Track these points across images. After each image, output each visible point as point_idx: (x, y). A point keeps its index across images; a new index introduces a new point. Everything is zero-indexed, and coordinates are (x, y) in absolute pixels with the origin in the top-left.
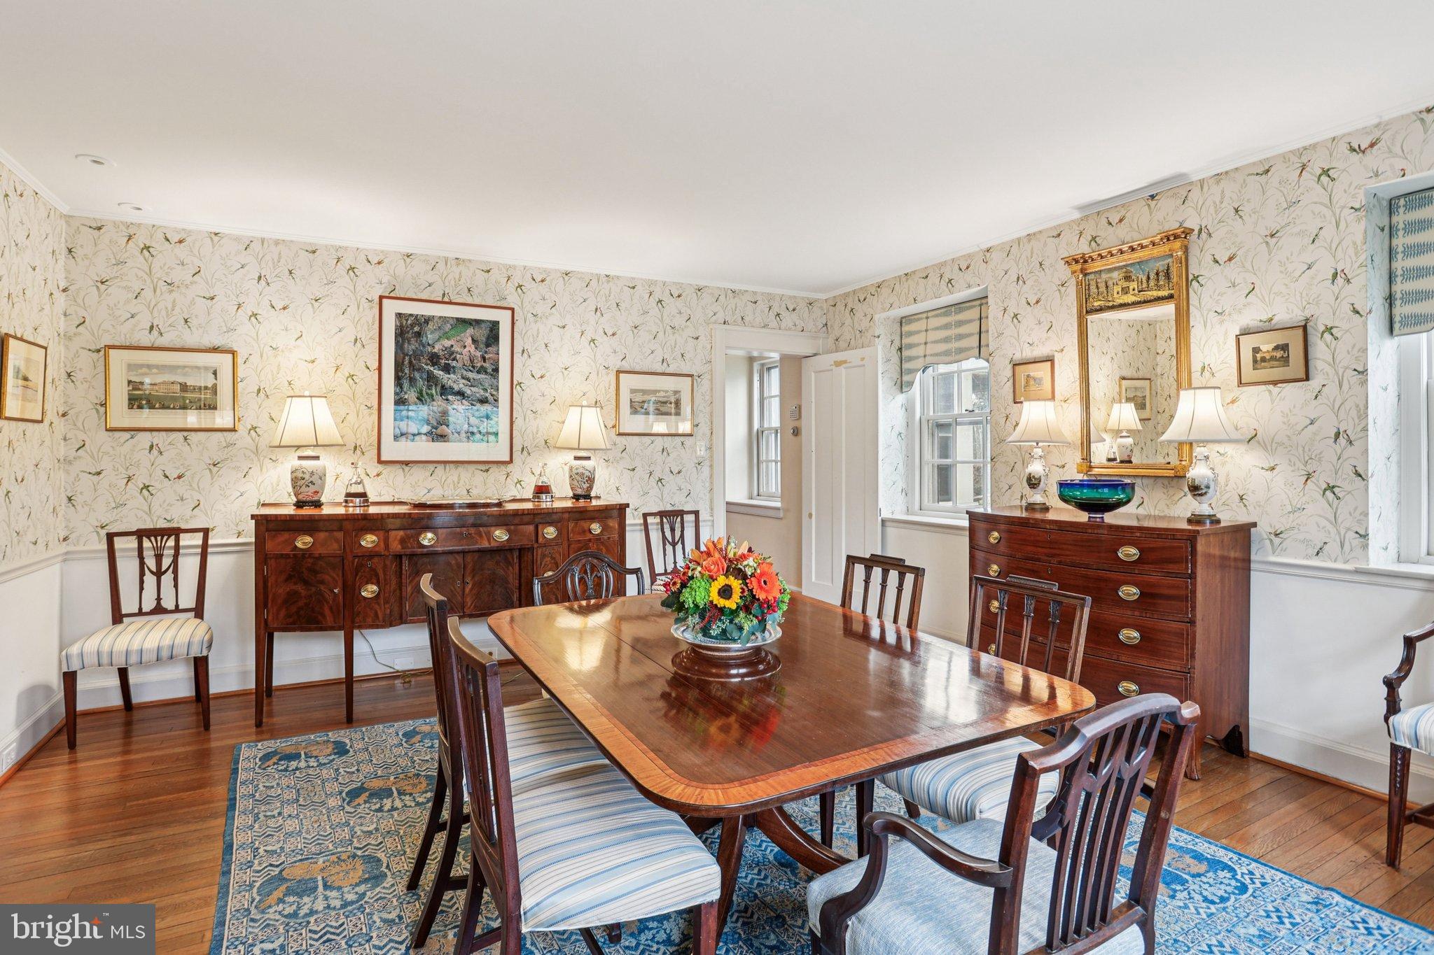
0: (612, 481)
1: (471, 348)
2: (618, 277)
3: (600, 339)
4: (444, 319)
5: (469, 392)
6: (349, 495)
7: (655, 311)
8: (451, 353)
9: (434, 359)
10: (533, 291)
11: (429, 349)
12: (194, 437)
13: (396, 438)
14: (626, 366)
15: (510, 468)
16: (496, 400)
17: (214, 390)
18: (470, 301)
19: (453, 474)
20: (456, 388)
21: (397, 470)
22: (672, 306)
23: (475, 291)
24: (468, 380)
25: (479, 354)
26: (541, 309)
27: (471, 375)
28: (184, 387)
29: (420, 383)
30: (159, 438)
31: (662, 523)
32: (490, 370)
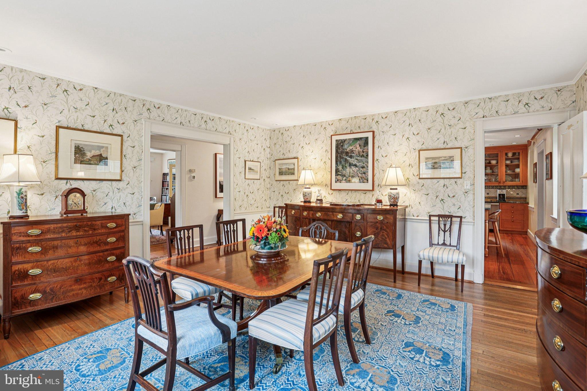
0: (417, 199)
1: (359, 148)
2: (420, 108)
3: (412, 137)
4: (350, 139)
5: (358, 165)
6: (317, 200)
7: (440, 119)
8: (352, 151)
9: (347, 153)
10: (382, 122)
11: (345, 150)
12: (291, 182)
13: (336, 182)
14: (424, 147)
15: (374, 192)
16: (368, 167)
17: (294, 169)
18: (359, 131)
19: (354, 194)
20: (354, 163)
21: (337, 192)
22: (449, 115)
23: (361, 127)
24: (358, 160)
25: (361, 150)
26: (386, 129)
27: (358, 158)
28: (289, 169)
29: (343, 163)
30: (284, 183)
31: (439, 220)
32: (365, 156)
